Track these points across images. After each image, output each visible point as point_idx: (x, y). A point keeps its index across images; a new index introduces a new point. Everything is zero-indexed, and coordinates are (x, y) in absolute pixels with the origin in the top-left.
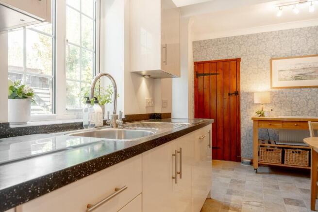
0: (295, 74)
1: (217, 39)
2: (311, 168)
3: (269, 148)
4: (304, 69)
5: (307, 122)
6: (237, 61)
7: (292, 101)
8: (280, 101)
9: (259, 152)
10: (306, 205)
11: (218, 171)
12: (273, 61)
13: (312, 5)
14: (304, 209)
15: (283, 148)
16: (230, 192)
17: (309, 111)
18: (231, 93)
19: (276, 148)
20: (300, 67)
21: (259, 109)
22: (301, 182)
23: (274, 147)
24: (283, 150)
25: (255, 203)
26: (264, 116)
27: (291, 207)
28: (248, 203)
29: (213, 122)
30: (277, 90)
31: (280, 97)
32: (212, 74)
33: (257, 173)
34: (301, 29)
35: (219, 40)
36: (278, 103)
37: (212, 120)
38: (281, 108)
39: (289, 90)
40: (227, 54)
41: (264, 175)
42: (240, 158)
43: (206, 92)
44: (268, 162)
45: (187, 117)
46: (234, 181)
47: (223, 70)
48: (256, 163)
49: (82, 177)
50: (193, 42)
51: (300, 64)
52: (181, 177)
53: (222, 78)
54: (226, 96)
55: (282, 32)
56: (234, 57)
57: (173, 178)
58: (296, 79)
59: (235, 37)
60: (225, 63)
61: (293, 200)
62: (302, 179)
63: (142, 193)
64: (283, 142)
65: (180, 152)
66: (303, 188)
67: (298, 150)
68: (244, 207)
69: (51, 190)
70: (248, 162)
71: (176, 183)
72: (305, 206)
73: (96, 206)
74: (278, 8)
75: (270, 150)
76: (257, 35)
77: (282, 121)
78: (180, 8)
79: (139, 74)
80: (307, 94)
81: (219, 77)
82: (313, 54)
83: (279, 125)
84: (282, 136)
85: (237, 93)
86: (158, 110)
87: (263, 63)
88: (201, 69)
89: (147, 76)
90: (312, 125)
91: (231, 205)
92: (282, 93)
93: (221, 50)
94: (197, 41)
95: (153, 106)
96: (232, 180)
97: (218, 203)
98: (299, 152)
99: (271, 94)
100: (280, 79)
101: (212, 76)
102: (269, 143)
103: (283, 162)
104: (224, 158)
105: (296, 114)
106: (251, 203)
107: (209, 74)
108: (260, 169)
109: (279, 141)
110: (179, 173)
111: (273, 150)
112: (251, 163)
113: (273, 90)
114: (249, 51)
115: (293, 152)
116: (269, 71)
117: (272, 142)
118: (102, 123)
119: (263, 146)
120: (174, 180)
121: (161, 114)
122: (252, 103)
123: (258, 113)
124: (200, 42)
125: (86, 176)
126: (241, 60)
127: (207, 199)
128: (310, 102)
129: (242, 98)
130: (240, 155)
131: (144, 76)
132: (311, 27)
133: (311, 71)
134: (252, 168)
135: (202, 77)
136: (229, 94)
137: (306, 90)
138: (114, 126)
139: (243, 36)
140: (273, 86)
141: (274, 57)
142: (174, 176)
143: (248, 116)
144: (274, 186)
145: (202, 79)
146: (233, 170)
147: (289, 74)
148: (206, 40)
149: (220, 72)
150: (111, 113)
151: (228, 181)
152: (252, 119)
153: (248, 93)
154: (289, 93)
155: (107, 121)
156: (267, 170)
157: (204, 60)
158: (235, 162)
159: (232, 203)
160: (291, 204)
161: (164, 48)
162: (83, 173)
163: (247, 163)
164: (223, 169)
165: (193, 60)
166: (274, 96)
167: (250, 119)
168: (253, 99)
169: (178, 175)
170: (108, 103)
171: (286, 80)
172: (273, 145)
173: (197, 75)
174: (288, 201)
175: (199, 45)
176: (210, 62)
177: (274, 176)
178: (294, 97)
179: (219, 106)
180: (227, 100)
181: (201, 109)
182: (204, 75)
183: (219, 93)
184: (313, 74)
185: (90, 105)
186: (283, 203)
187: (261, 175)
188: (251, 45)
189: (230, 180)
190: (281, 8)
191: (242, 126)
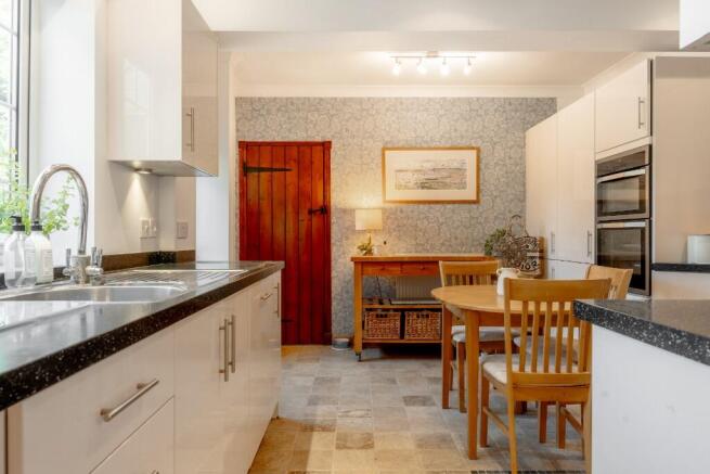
0: (422, 177)
1: (287, 99)
2: (442, 341)
3: (379, 312)
4: (434, 170)
5: (437, 263)
6: (326, 146)
7: (416, 226)
8: (398, 226)
9: (363, 322)
10: (436, 402)
11: (290, 366)
12: (387, 152)
13: (444, 63)
14: (434, 409)
15: (403, 311)
16: (313, 402)
17: (443, 244)
18: (314, 209)
19: (391, 313)
20: (428, 166)
21: (363, 240)
22: (429, 367)
23: (388, 310)
24: (403, 313)
25: (359, 413)
26: (372, 254)
27: (414, 408)
28: (346, 414)
29: (283, 267)
30: (393, 206)
31: (397, 218)
32: (276, 170)
33: (360, 361)
34: (430, 99)
35: (290, 101)
36: (394, 230)
37: (281, 264)
38: (399, 238)
39: (411, 206)
40: (307, 131)
41: (372, 363)
42: (331, 336)
43: (265, 205)
44: (378, 339)
45: (227, 259)
46: (320, 381)
47: (298, 162)
48: (358, 343)
49: (99, 360)
50: (236, 99)
51: (428, 161)
52: (233, 371)
53: (296, 180)
54: (304, 216)
55: (400, 101)
56: (319, 139)
57: (221, 372)
58: (423, 188)
59: (321, 99)
60: (302, 148)
61: (417, 397)
62: (431, 362)
63: (174, 396)
64: (403, 300)
65: (232, 323)
66: (432, 375)
67: (425, 313)
68: (339, 421)
69: (61, 379)
70: (344, 343)
71: (226, 379)
72: (434, 404)
73: (116, 411)
74: (394, 59)
75: (382, 316)
76: (360, 101)
77: (400, 263)
78: (217, 33)
79: (126, 166)
80: (438, 214)
81: (291, 177)
82: (448, 146)
83: (397, 269)
84: (401, 290)
85: (325, 211)
86: (167, 245)
87: (369, 154)
88: (253, 157)
89: (146, 170)
90: (446, 267)
91: (318, 422)
92: (402, 211)
93: (295, 121)
94: (246, 98)
95: (156, 237)
96: (317, 379)
97: (293, 423)
98: (427, 316)
99: (384, 213)
100: (399, 187)
101: (275, 174)
102: (381, 303)
103: (402, 337)
104: (299, 341)
105: (424, 249)
106: (352, 413)
107: (271, 170)
108: (365, 354)
109: (395, 299)
110: (231, 364)
111: (386, 316)
112: (350, 344)
113: (387, 206)
114: (347, 130)
115: (418, 317)
116: (381, 170)
117: (386, 301)
118: (52, 273)
119: (371, 310)
120: (223, 374)
121: (174, 253)
122: (351, 229)
123: (362, 248)
124: (251, 101)
125: (103, 358)
126: (333, 146)
127: (272, 419)
128: (444, 227)
129: (333, 220)
130: (330, 330)
131: (137, 170)
132: (444, 99)
133: (445, 174)
134: (351, 353)
135: (256, 174)
136: (311, 212)
137: (438, 207)
138: (80, 280)
139: (336, 99)
140: (388, 198)
141: (389, 146)
142: (223, 368)
143: (344, 253)
144: (388, 380)
145: (256, 179)
146: (318, 360)
147: (413, 178)
148: (264, 99)
149: (292, 165)
150: (75, 253)
151: (310, 382)
152: (352, 259)
153: (344, 211)
154: (412, 212)
155: (64, 271)
156: (376, 353)
157: (260, 140)
158: (321, 346)
159: (319, 420)
160: (414, 404)
161: (189, 116)
162: (98, 353)
163: (342, 345)
164: (299, 360)
165: (237, 137)
166: (388, 218)
167: (348, 259)
168: (353, 222)
169: (230, 367)
170: (58, 229)
171: (406, 187)
172: (387, 306)
173: (245, 169)
174: (410, 400)
175: (249, 107)
176: (272, 145)
177: (388, 363)
178: (419, 219)
179: (291, 235)
180: (305, 222)
181: (253, 241)
182: (261, 170)
183: (290, 209)
184: (448, 180)
185: (21, 235)
186: (403, 405)
187: (367, 364)
188: (350, 118)
189: (313, 379)
190: (399, 59)
191: (334, 274)
